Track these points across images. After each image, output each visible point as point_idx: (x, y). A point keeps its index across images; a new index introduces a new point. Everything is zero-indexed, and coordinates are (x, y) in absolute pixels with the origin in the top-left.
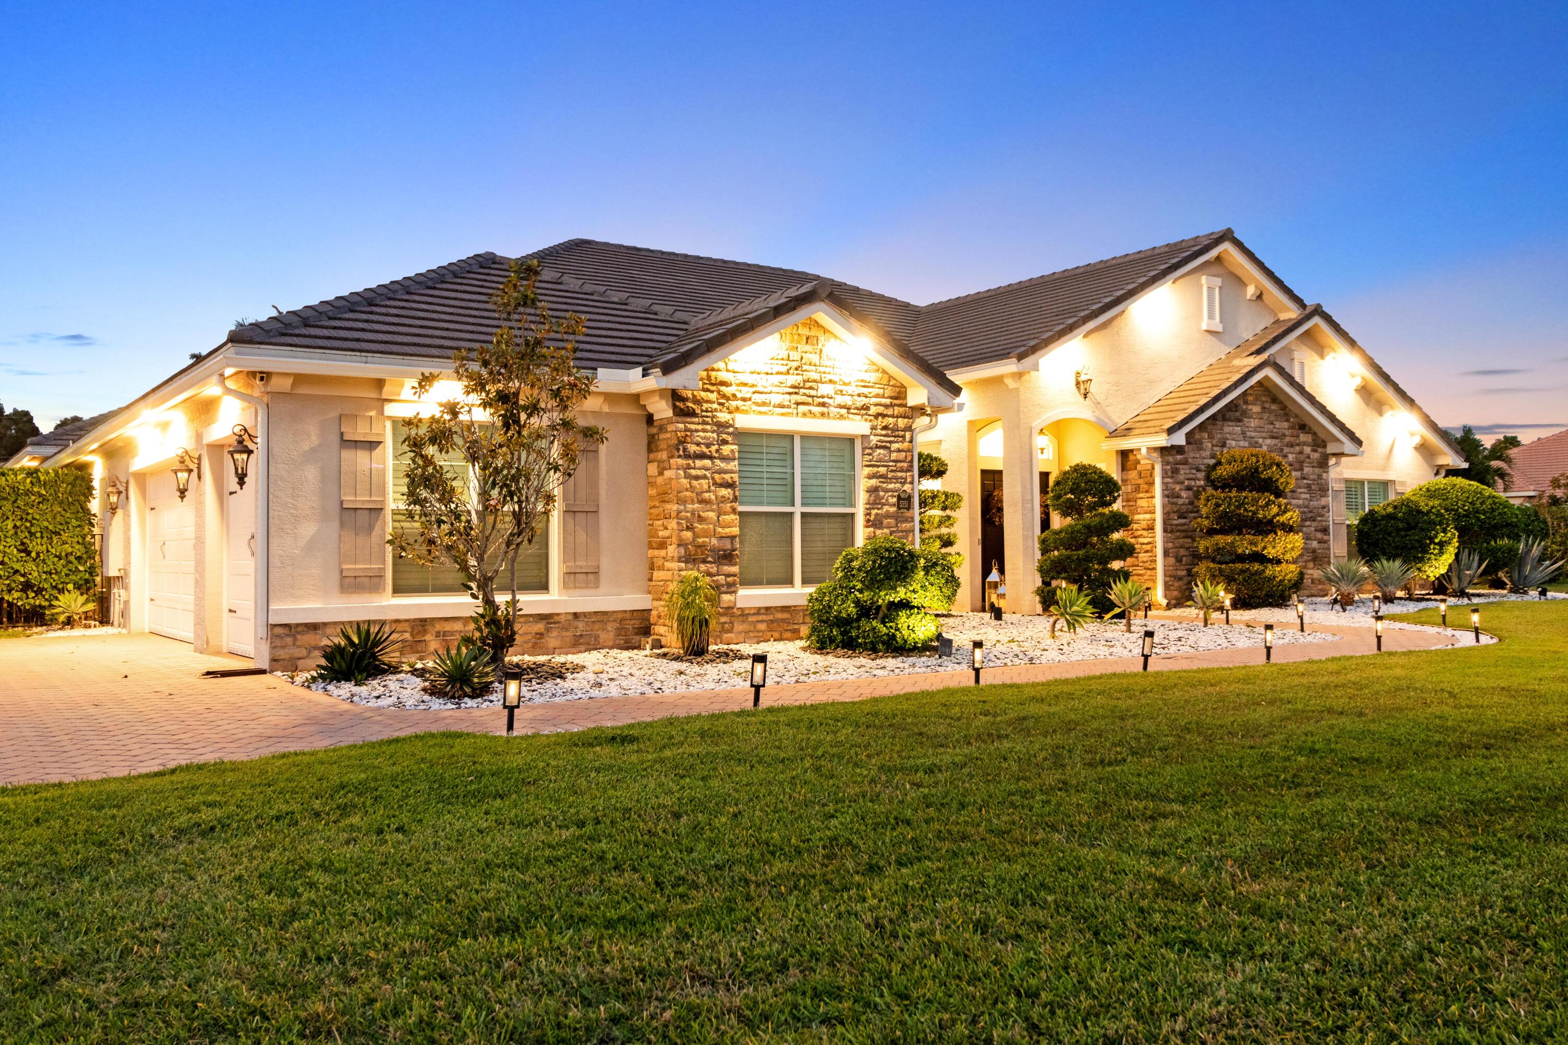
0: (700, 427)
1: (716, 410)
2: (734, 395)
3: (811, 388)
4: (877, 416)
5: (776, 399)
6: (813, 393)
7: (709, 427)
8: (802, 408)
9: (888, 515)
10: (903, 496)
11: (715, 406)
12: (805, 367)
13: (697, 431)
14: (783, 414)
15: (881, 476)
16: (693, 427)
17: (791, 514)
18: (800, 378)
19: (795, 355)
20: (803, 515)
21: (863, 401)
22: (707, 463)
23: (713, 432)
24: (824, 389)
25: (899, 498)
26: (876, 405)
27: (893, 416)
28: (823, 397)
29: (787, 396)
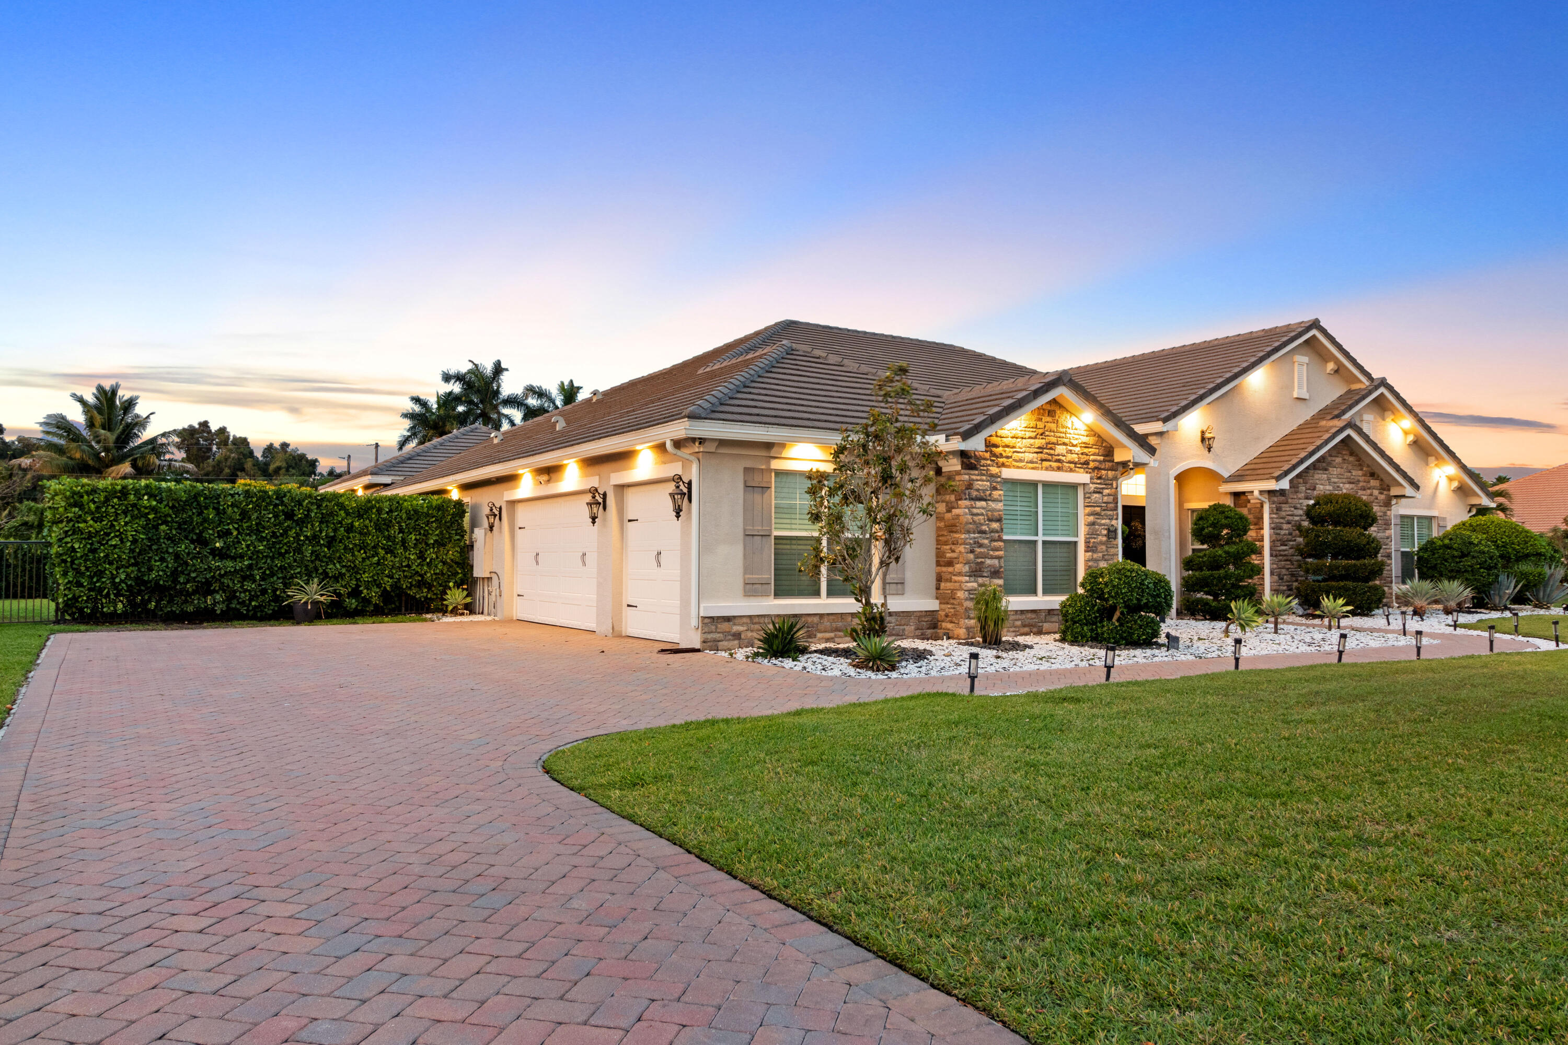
0: (979, 478)
1: (989, 465)
2: (1001, 454)
3: (1051, 449)
4: (1096, 468)
5: (1029, 456)
6: (1052, 452)
7: (984, 478)
8: (1046, 464)
9: (1101, 543)
10: (1111, 529)
11: (989, 462)
12: (1047, 433)
13: (977, 480)
14: (1033, 468)
15: (1097, 514)
16: (974, 477)
17: (1035, 542)
18: (1043, 441)
19: (1040, 425)
20: (1044, 542)
21: (1086, 458)
22: (983, 503)
23: (988, 481)
24: (1060, 449)
25: (1109, 530)
26: (1093, 461)
27: (1104, 469)
28: (1058, 455)
29: (1035, 455)
